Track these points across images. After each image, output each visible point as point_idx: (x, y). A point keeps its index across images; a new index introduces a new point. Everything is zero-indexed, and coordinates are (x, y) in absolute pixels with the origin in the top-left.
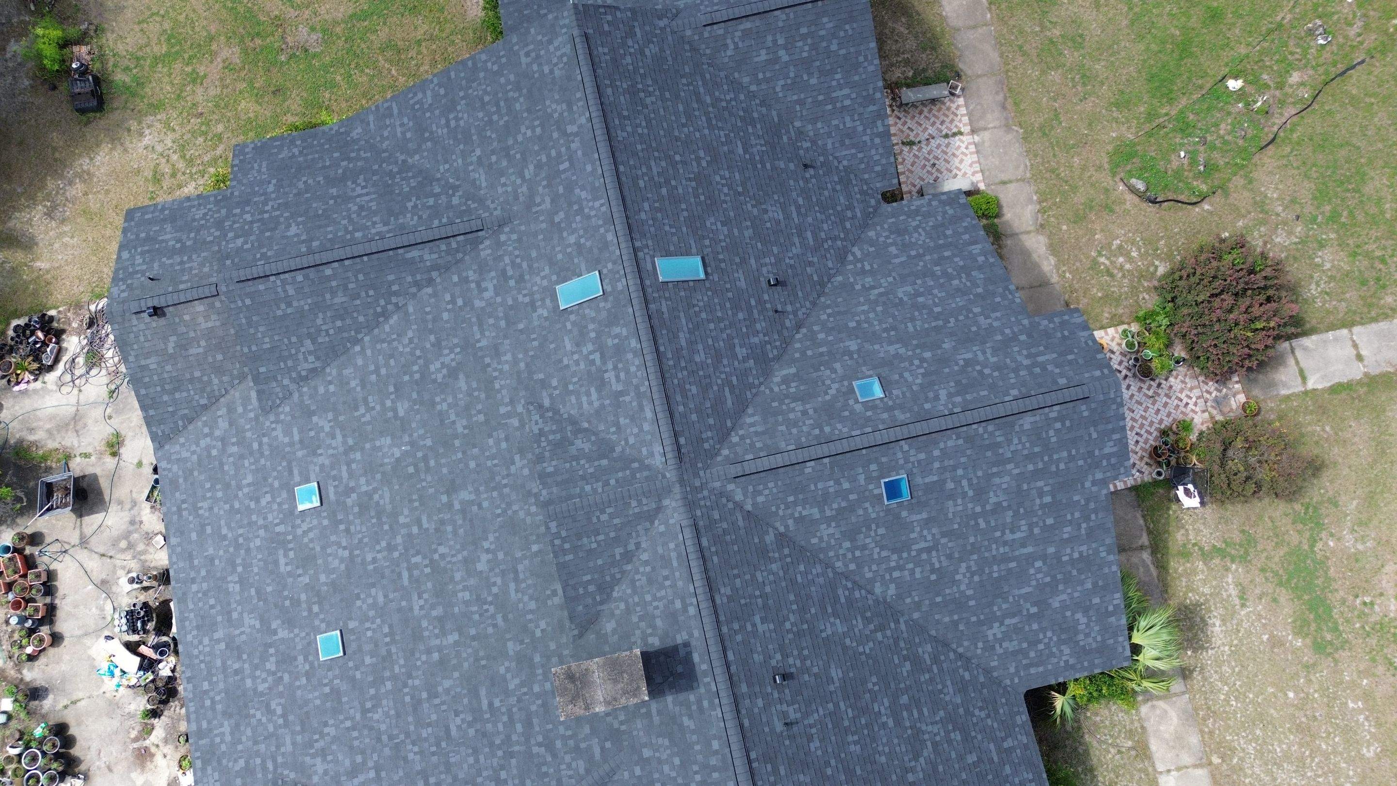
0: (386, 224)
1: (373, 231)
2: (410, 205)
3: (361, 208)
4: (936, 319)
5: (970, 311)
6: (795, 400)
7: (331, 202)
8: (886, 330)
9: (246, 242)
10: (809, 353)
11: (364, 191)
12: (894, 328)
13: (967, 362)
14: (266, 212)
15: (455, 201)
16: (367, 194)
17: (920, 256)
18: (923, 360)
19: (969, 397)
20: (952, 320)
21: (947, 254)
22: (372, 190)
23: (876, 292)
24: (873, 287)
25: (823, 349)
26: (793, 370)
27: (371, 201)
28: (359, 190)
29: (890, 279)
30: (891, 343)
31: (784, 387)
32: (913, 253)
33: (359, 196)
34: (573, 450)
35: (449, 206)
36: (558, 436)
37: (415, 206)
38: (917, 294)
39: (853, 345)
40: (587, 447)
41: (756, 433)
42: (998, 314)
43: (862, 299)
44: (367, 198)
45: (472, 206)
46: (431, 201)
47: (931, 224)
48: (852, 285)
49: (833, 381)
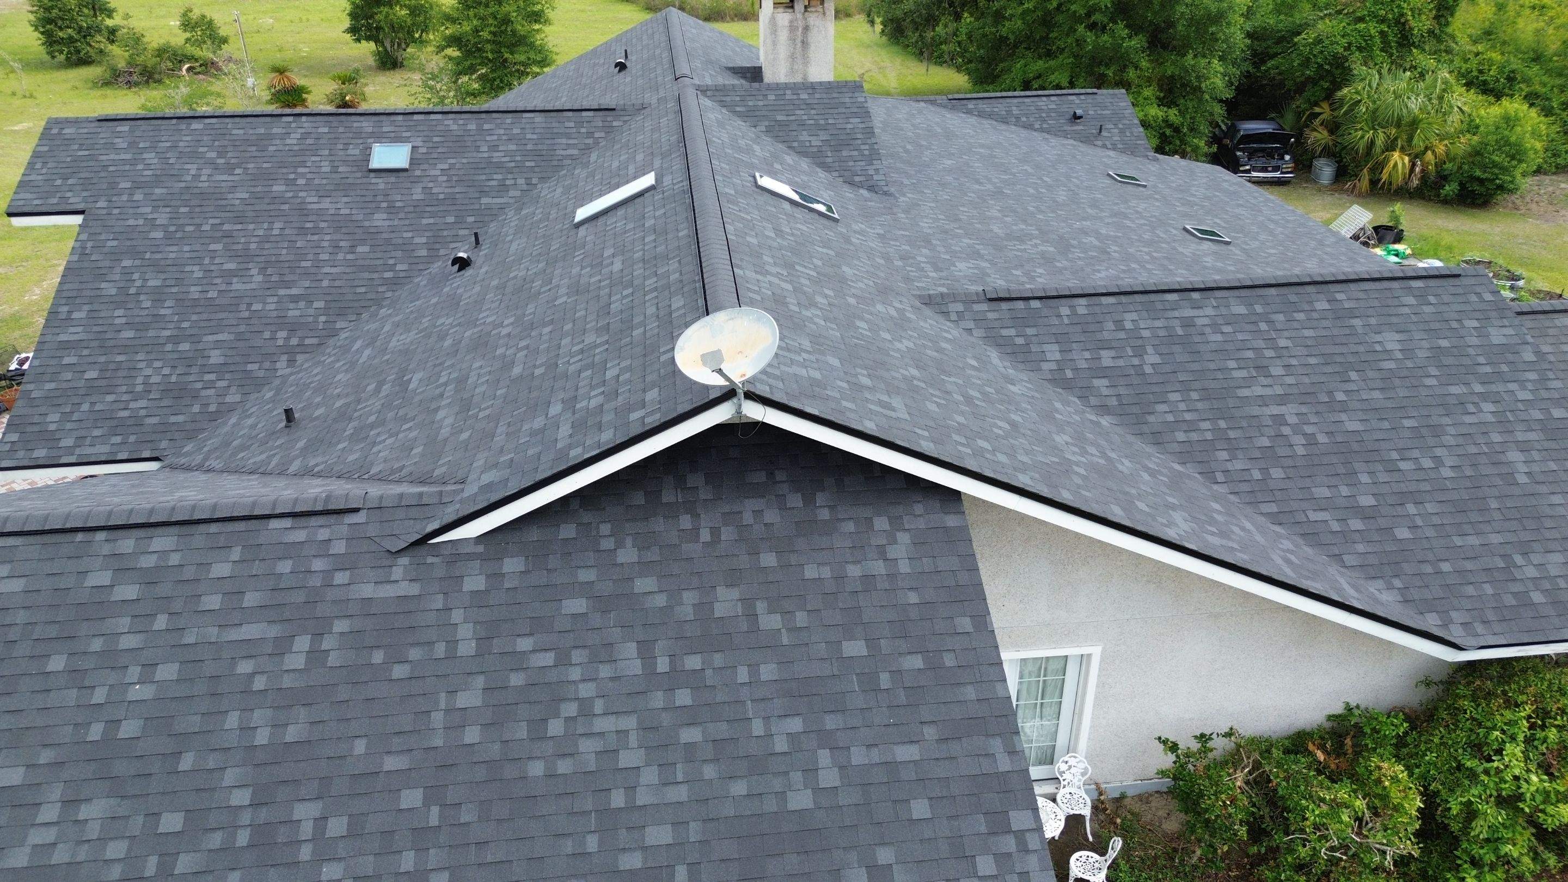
0: (1188, 323)
1: (1209, 311)
2: (1152, 358)
3: (1262, 369)
4: (229, 235)
5: (169, 237)
6: (499, 166)
7: (1340, 396)
8: (316, 231)
9: (1481, 332)
10: (451, 219)
11: (1275, 410)
12: (302, 231)
13: (230, 169)
14: (1484, 397)
15: (1053, 352)
16: (1263, 401)
17: (175, 340)
18: (291, 183)
19: (262, 131)
20: (206, 227)
21: (130, 334)
22: (1256, 411)
23: (294, 291)
24: (295, 299)
25: (425, 221)
26: (484, 200)
27: (1248, 382)
28: (1290, 412)
29: (257, 307)
30: (320, 213)
31: (508, 182)
32: (185, 346)
33: (1282, 400)
34: (824, 136)
35: (1061, 339)
36: (845, 153)
37: (1140, 352)
38: (232, 274)
39: (380, 220)
40: (804, 136)
41: (568, 136)
42: (131, 222)
43: (325, 283)
44: (1258, 391)
45: (1012, 332)
46: (1107, 359)
47: (110, 398)
48: (326, 311)
49: (434, 179)
